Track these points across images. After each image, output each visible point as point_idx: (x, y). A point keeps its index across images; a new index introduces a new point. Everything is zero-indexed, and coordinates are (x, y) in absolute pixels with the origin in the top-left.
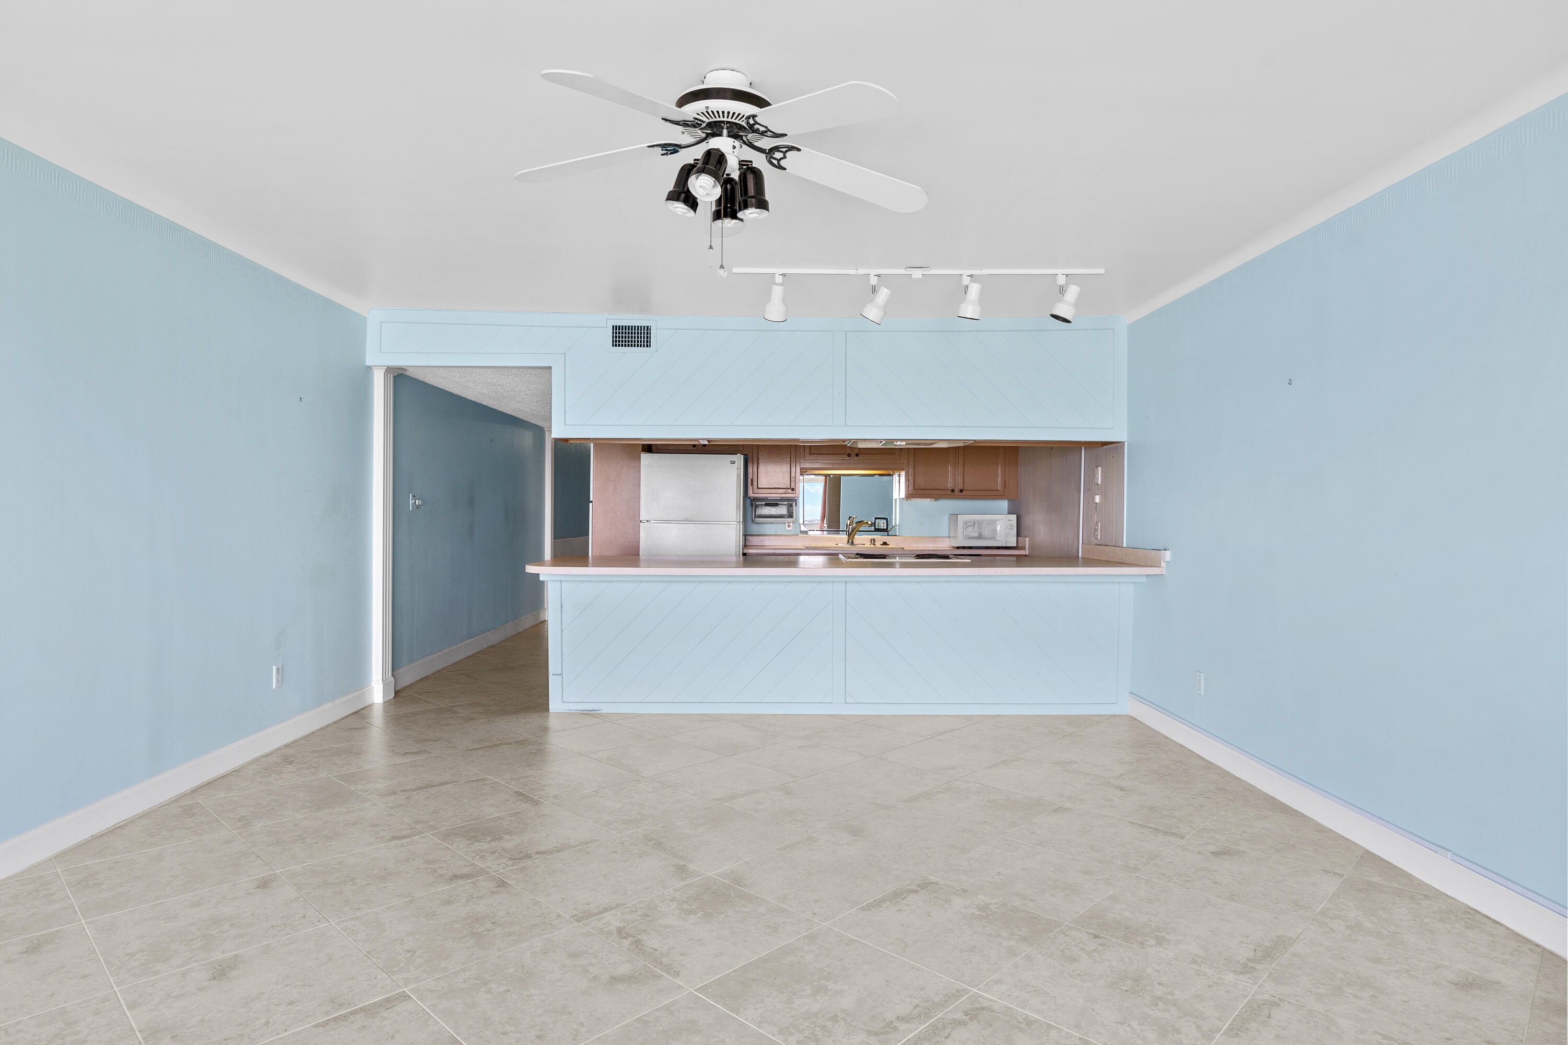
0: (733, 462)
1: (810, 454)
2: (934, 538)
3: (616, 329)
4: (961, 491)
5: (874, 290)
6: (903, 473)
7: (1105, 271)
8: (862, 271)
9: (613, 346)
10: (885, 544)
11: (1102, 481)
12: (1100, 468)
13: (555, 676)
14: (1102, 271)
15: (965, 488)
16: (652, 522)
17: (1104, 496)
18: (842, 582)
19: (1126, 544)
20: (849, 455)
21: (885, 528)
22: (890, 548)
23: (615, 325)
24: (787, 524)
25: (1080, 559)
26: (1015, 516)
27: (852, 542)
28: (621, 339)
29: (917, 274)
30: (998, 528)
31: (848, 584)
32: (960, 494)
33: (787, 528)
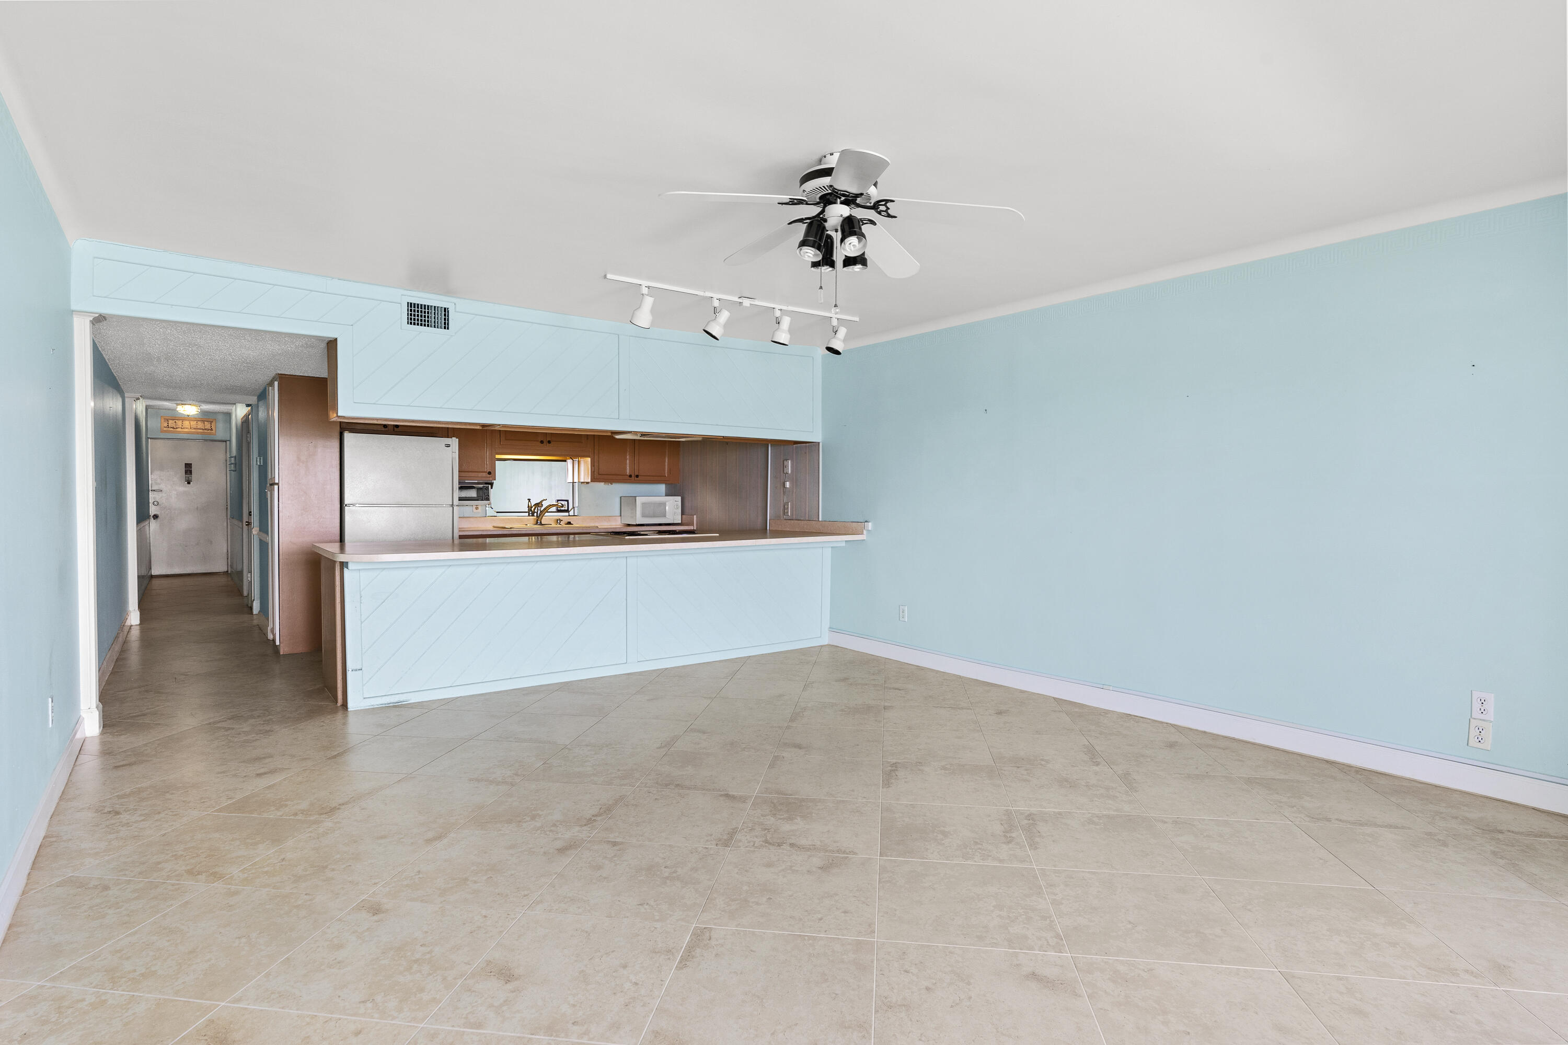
0: (448, 446)
1: (506, 440)
2: (609, 518)
3: (411, 307)
4: (637, 476)
5: (715, 310)
6: (589, 459)
7: (860, 319)
8: (708, 294)
9: (408, 324)
10: (569, 523)
11: (792, 471)
12: (790, 461)
13: (354, 672)
14: (857, 319)
15: (640, 474)
16: (357, 505)
17: (795, 482)
18: (623, 557)
19: (822, 518)
20: (542, 442)
21: (566, 509)
22: (574, 527)
23: (410, 301)
24: (474, 507)
25: (768, 532)
26: (680, 497)
27: (541, 522)
28: (416, 318)
29: (747, 303)
30: (667, 508)
31: (629, 560)
32: (636, 479)
33: (475, 510)
